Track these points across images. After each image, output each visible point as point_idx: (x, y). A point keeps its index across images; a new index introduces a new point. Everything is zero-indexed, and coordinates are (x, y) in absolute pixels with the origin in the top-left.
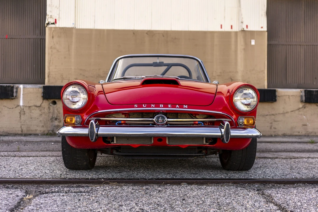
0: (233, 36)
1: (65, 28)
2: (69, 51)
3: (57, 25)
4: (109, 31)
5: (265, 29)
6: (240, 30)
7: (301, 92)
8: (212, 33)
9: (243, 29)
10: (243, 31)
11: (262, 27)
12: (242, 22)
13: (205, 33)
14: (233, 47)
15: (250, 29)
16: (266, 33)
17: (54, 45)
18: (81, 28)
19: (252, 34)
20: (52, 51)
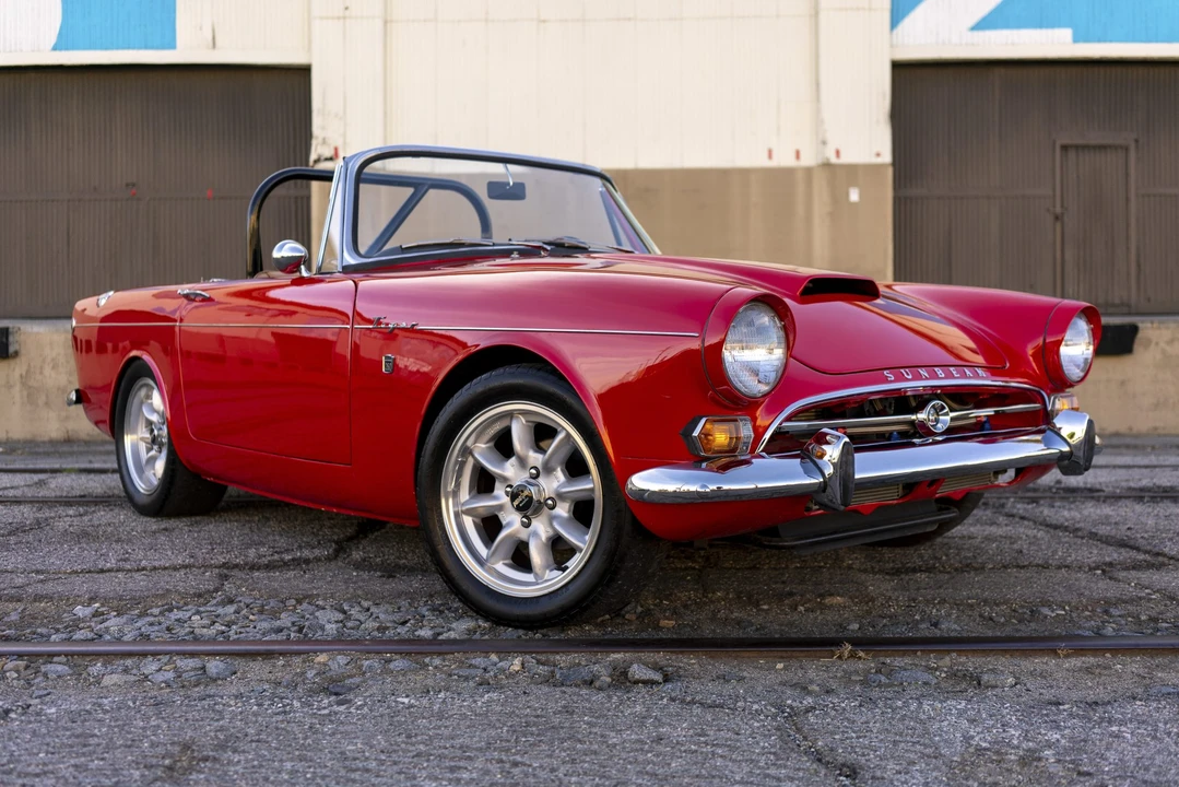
0: (800, 177)
5: (887, 158)
6: (820, 161)
8: (745, 173)
9: (825, 161)
10: (827, 165)
11: (878, 155)
12: (824, 143)
13: (724, 174)
14: (800, 209)
15: (846, 159)
16: (890, 171)
19: (852, 173)
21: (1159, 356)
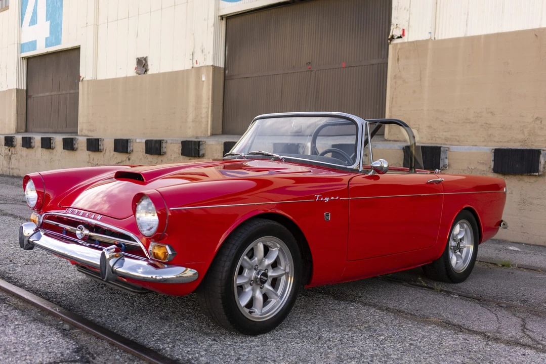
1: (416, 41)
2: (420, 80)
3: (405, 39)
4: (488, 37)
17: (400, 71)
18: (443, 38)
20: (396, 82)
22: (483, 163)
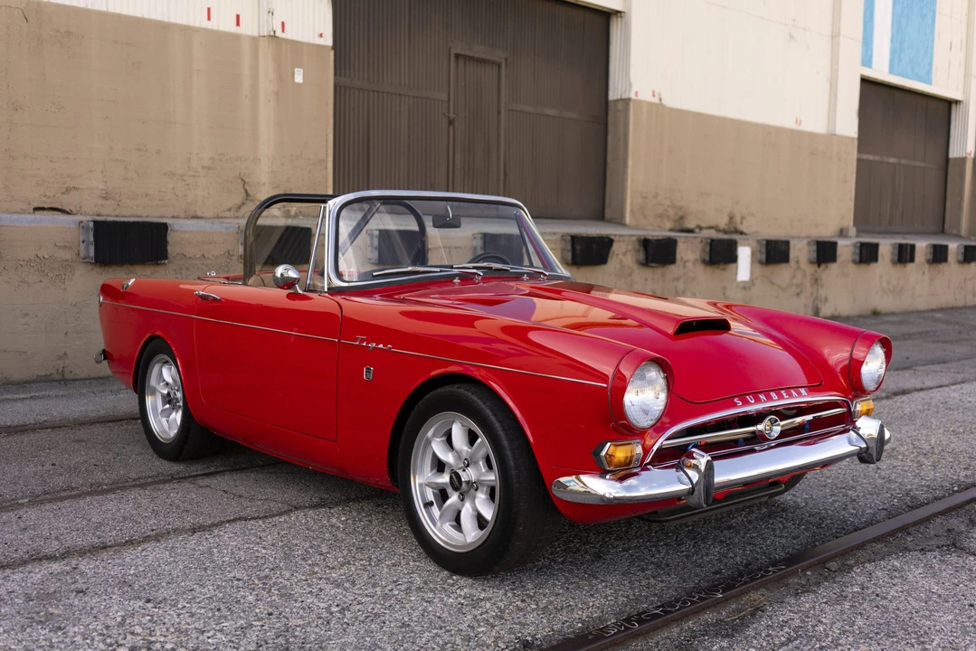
5: (328, 40)
6: (265, 32)
7: (475, 238)
8: (185, 30)
9: (272, 34)
10: (274, 37)
11: (321, 35)
12: (270, 13)
15: (290, 34)
16: (332, 53)
19: (297, 51)
21: (618, 266)
22: (65, 247)
